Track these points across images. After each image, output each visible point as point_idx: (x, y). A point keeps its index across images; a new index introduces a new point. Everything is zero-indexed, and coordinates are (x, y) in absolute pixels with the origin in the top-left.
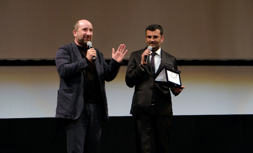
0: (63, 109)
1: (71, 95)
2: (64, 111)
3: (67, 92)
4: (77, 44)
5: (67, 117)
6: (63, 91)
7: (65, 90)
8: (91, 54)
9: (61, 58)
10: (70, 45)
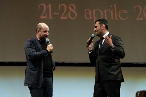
0: (30, 81)
1: (36, 72)
2: (31, 83)
3: (33, 70)
4: (39, 39)
5: (32, 87)
6: (30, 69)
7: (32, 69)
8: (51, 48)
9: (29, 48)
10: (33, 39)
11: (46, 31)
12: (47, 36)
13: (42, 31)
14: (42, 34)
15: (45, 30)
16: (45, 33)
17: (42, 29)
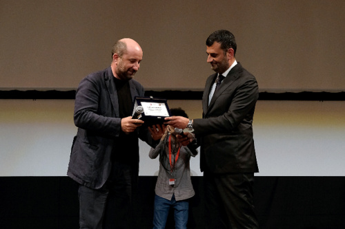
11: (133, 61)
12: (134, 71)
13: (125, 57)
14: (125, 64)
15: (131, 58)
16: (131, 65)
17: (127, 54)
